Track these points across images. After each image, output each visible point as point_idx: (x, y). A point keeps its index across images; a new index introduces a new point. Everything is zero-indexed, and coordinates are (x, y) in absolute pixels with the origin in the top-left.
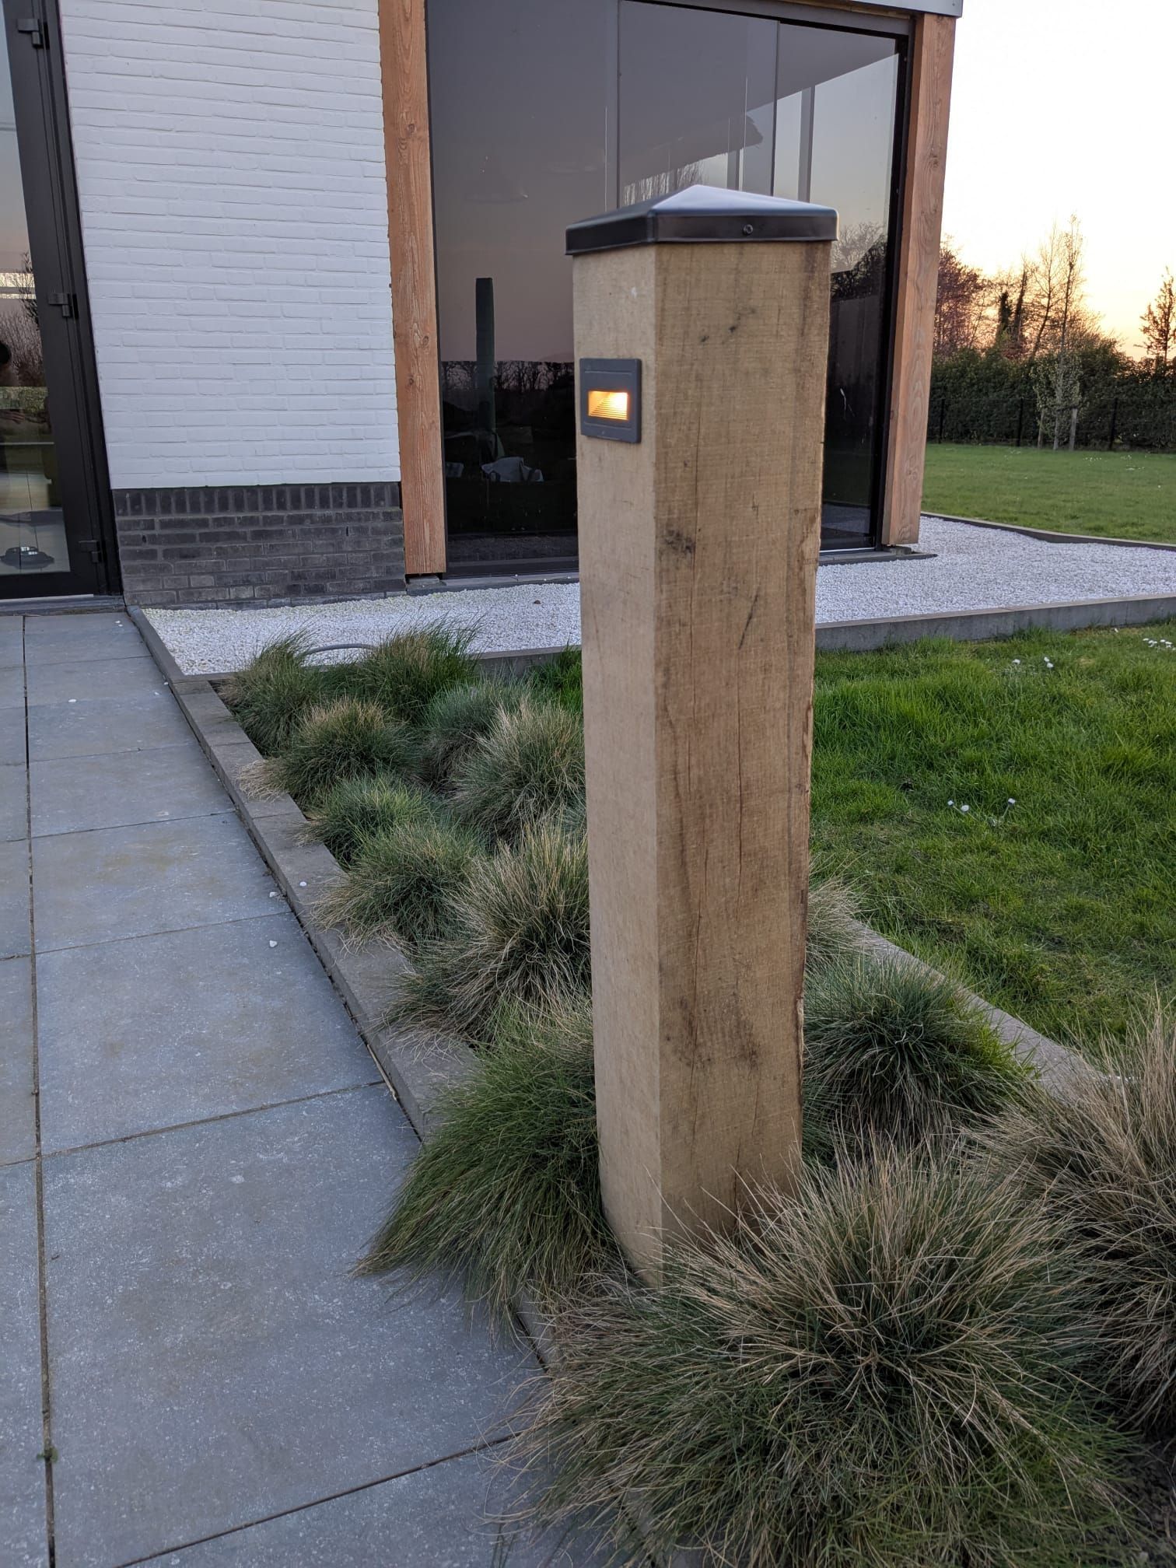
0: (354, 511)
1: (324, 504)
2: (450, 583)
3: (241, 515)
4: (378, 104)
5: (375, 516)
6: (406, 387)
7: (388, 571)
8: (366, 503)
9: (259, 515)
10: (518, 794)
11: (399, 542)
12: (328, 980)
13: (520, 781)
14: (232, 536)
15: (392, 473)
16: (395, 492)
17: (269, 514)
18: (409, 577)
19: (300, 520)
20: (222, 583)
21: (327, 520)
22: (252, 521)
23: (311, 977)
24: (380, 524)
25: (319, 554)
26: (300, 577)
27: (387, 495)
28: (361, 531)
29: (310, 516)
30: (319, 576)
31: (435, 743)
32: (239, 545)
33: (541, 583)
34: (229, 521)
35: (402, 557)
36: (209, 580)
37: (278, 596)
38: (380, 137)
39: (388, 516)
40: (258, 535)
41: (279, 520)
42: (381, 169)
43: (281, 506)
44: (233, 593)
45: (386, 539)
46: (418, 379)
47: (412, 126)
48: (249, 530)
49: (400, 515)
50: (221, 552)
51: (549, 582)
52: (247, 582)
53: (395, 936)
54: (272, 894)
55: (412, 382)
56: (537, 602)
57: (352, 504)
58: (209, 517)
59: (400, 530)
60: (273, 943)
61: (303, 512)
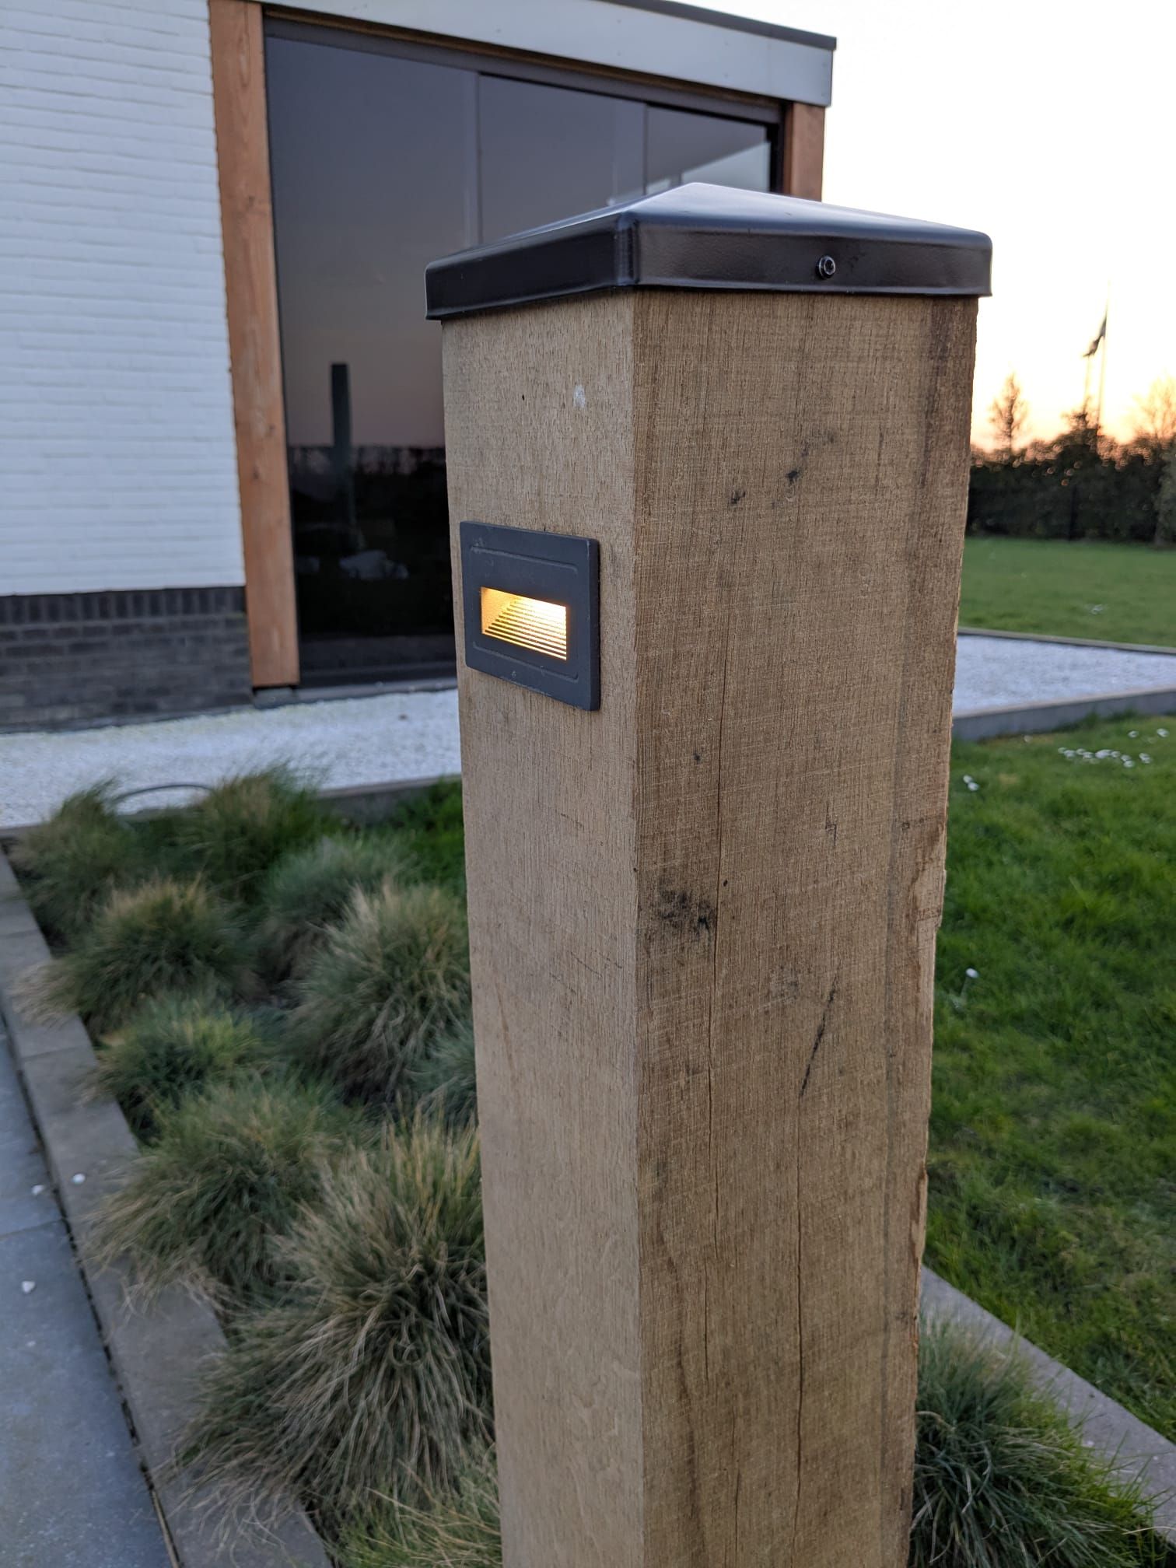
0: (190, 618)
1: (155, 611)
2: (304, 694)
3: (57, 625)
4: (212, 174)
5: (215, 623)
6: (249, 481)
7: (232, 684)
8: (204, 608)
9: (79, 624)
10: (380, 1009)
11: (243, 652)
12: (102, 1354)
13: (383, 991)
14: (47, 650)
15: (234, 575)
16: (239, 596)
17: (92, 623)
18: (256, 690)
19: (125, 630)
20: (34, 703)
21: (158, 629)
22: (68, 632)
23: (77, 1350)
24: (221, 632)
25: (150, 667)
26: (127, 693)
27: (229, 598)
28: (200, 640)
29: (138, 626)
30: (152, 692)
31: (274, 925)
32: (54, 659)
33: (407, 692)
34: (41, 633)
35: (248, 668)
36: (18, 701)
37: (100, 715)
38: (215, 209)
39: (230, 623)
40: (78, 648)
41: (99, 631)
42: (217, 244)
43: (104, 614)
44: (46, 714)
45: (230, 648)
46: (262, 471)
47: (251, 199)
48: (64, 642)
49: (244, 622)
50: (32, 668)
51: (417, 691)
52: (63, 702)
53: (202, 1272)
54: (37, 1189)
55: (256, 476)
56: (403, 717)
57: (187, 610)
58: (17, 628)
59: (245, 638)
60: (27, 1286)
61: (131, 620)
